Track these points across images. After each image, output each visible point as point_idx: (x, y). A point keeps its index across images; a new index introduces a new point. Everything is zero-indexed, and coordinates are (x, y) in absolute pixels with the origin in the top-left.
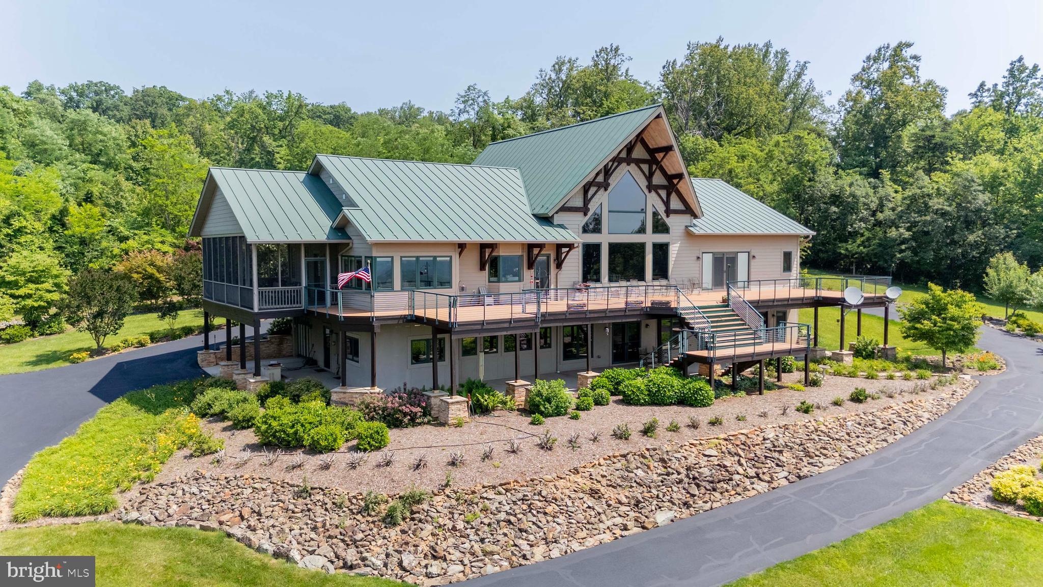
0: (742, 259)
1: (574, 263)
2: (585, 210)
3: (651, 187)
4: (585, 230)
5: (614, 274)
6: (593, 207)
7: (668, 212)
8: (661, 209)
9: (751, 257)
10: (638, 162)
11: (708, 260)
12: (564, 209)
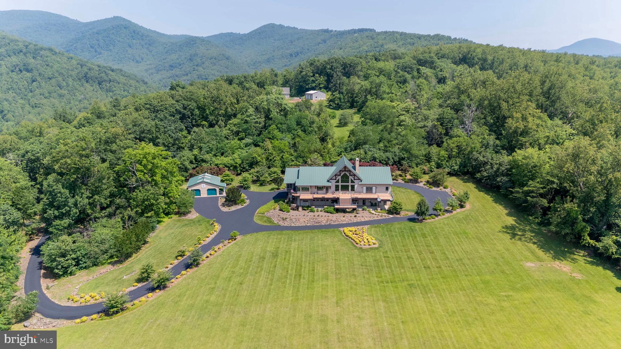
0: (374, 188)
1: (333, 188)
2: (336, 179)
3: (350, 175)
4: (336, 182)
5: (342, 189)
6: (337, 179)
7: (354, 179)
8: (353, 179)
9: (376, 188)
10: (347, 171)
11: (365, 188)
12: (331, 179)
